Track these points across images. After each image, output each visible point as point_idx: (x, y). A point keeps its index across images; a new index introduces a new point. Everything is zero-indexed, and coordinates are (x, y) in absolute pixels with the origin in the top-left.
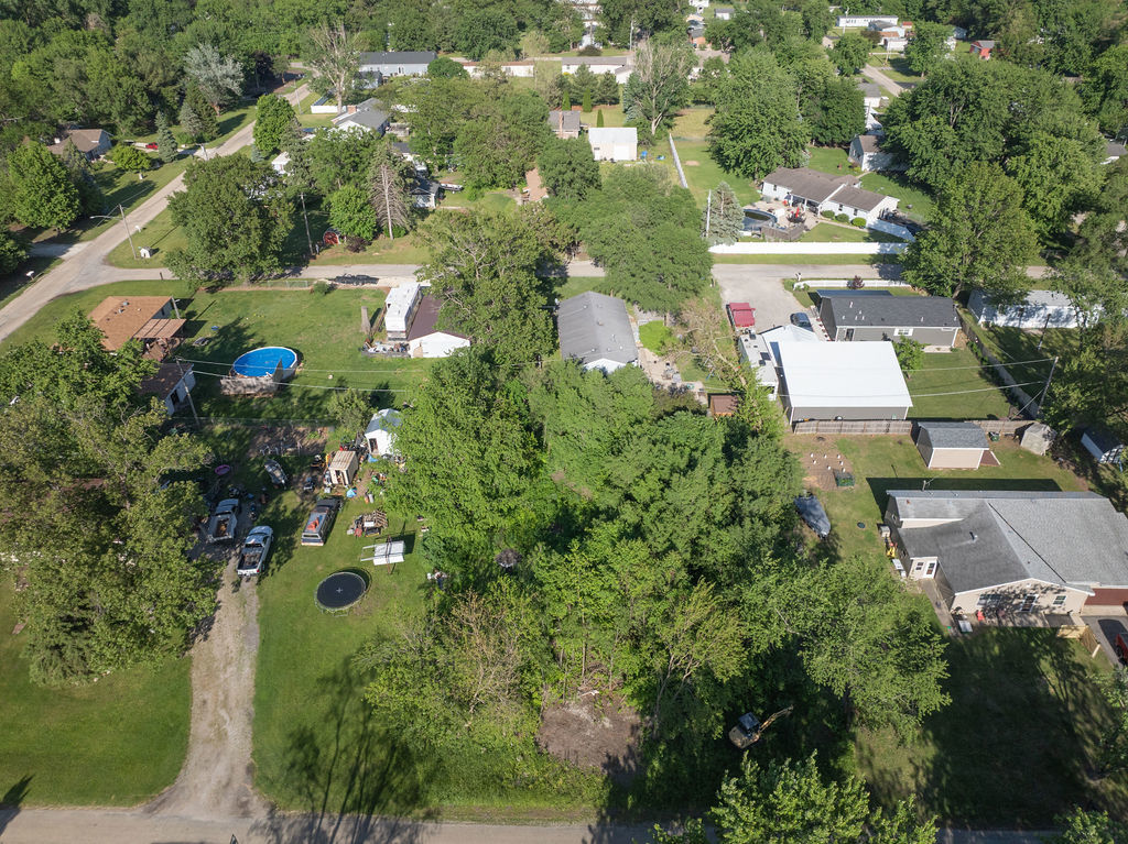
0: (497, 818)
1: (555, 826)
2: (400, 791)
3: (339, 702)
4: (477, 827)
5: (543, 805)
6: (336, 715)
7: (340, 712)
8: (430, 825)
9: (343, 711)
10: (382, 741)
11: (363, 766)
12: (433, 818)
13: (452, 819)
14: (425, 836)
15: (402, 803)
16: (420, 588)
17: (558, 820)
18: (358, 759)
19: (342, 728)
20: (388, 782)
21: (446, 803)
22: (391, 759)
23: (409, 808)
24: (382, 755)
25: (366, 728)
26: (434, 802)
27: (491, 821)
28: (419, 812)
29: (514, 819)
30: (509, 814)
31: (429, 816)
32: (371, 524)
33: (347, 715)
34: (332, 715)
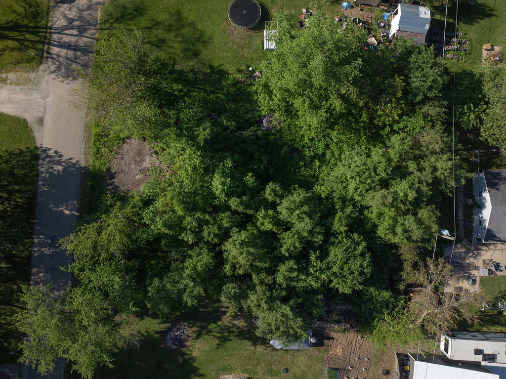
1: (83, 146)
3: (164, 25)
7: (156, 27)
9: (158, 29)
19: (145, 30)
33: (154, 32)
34: (154, 23)
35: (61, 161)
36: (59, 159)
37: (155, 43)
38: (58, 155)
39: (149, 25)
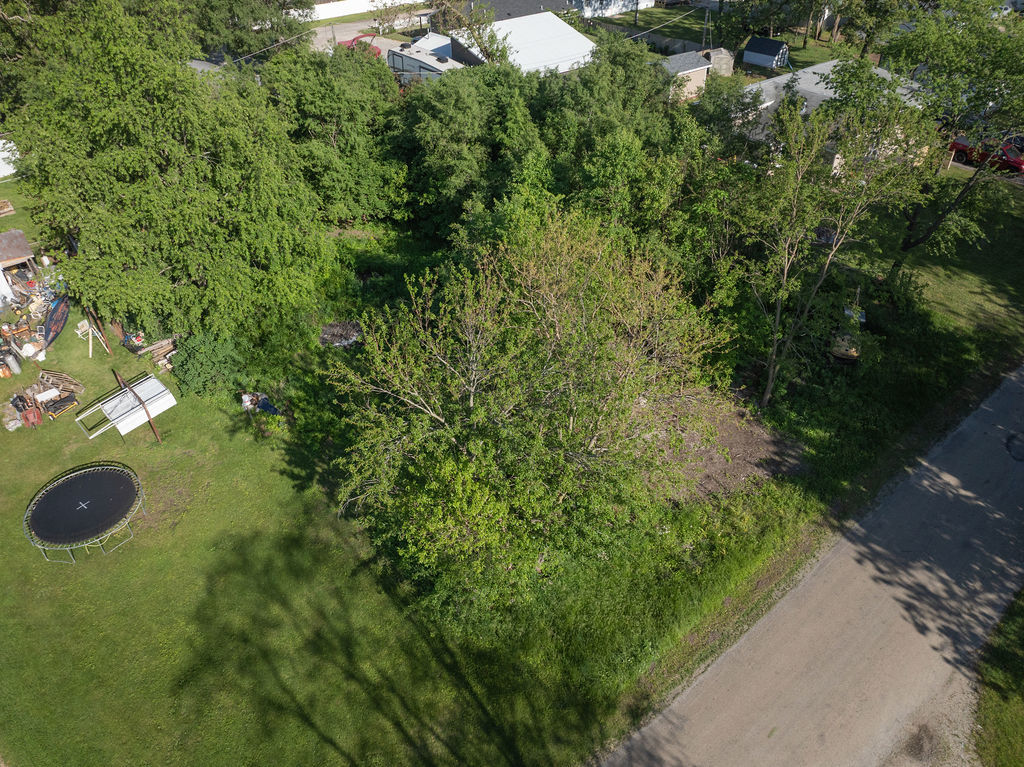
0: (729, 629)
1: (806, 574)
2: (546, 720)
3: (260, 683)
4: (720, 665)
5: (757, 566)
6: (280, 708)
7: (285, 699)
8: (655, 726)
9: (285, 690)
10: (420, 676)
11: (431, 740)
12: (645, 711)
13: (674, 684)
14: (673, 749)
15: (575, 737)
16: (233, 431)
17: (799, 566)
18: (408, 740)
19: (318, 720)
20: (513, 727)
21: (641, 671)
22: (467, 686)
23: (595, 731)
24: (445, 696)
25: (362, 680)
26: (621, 684)
27: (726, 640)
28: (618, 720)
29: (750, 611)
30: (735, 612)
31: (637, 714)
32: (52, 394)
33: (302, 691)
34: (271, 716)
35: (912, 594)
36: (916, 603)
37: (341, 659)
38: (915, 613)
39: (293, 724)
